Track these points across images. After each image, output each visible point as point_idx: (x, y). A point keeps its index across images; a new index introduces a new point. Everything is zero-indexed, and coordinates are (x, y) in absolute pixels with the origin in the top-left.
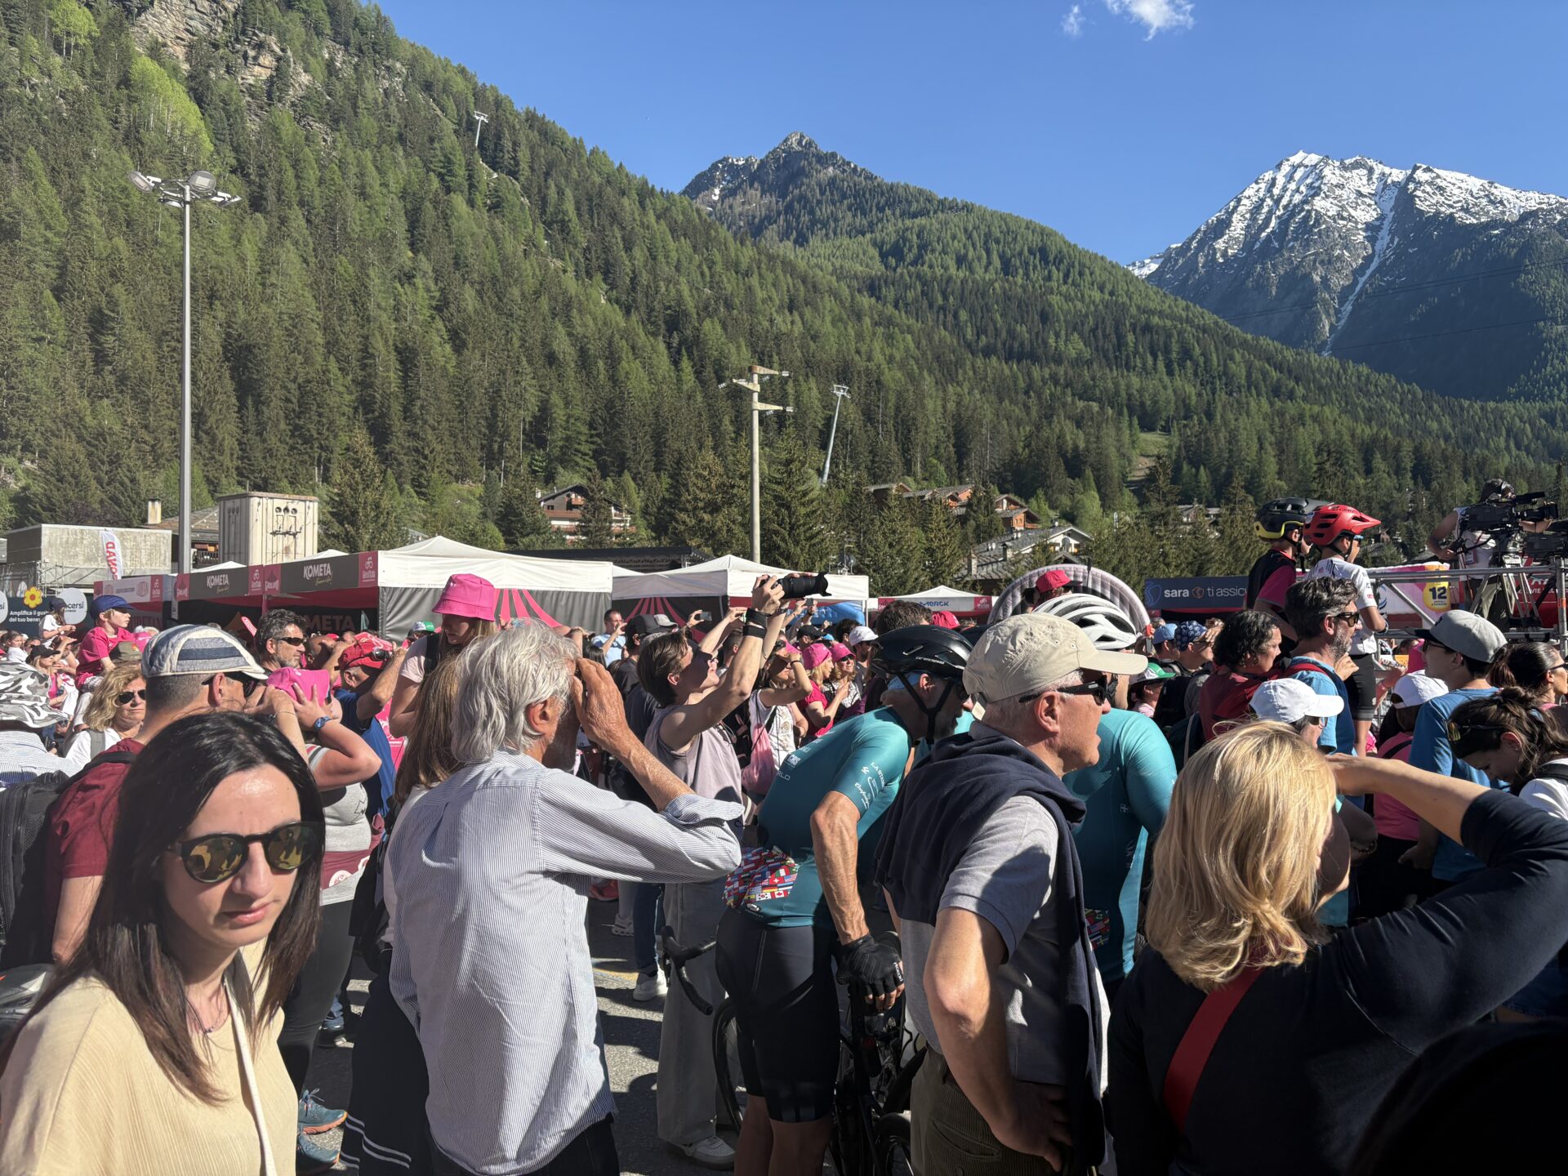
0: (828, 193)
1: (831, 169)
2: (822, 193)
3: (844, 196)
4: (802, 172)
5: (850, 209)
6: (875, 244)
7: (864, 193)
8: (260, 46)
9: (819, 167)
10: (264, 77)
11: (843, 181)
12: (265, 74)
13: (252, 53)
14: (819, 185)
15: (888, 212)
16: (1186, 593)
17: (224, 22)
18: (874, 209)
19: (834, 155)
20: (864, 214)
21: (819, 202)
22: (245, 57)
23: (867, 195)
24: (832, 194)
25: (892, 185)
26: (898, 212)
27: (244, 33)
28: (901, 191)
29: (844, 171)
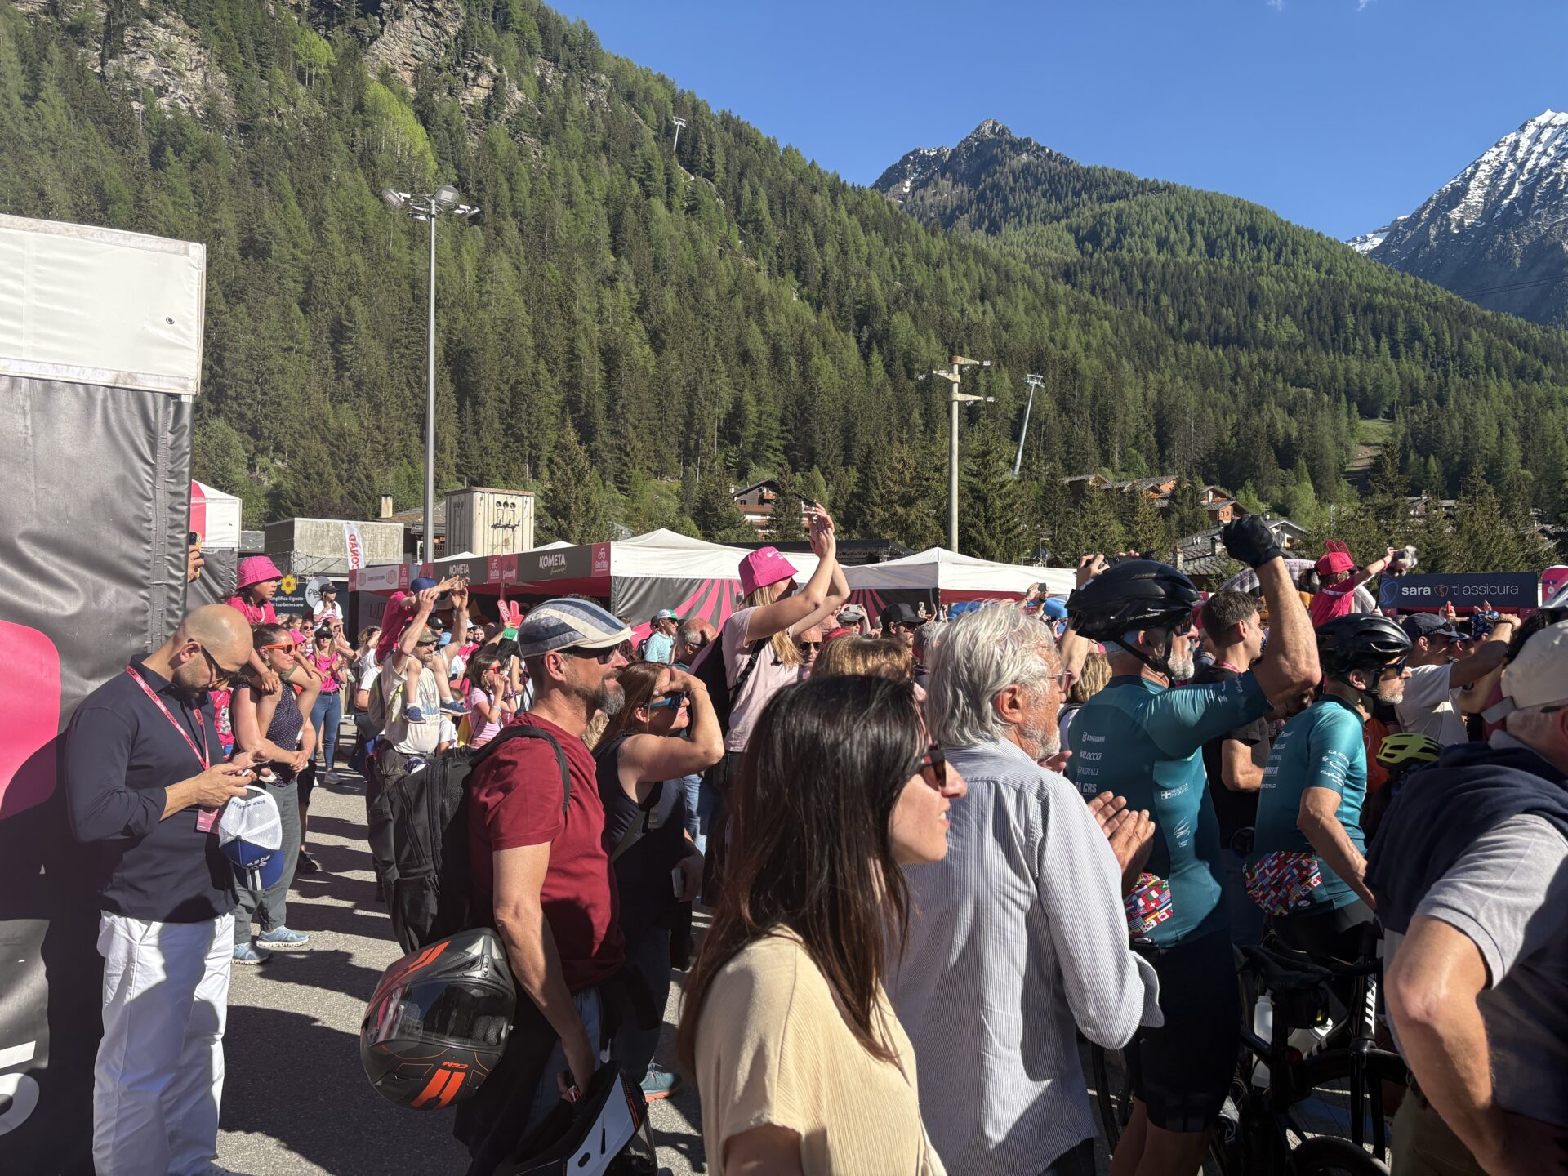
0: (1021, 180)
1: (1024, 156)
2: (1016, 180)
3: (1038, 183)
4: (995, 160)
5: (1044, 195)
6: (1070, 229)
7: (1060, 178)
8: (479, 68)
9: (1012, 154)
10: (482, 97)
11: (1037, 167)
12: (482, 94)
13: (471, 75)
14: (1013, 172)
15: (1084, 196)
16: (1428, 591)
17: (446, 46)
18: (1070, 194)
19: (1028, 141)
20: (1059, 199)
21: (1013, 189)
22: (466, 78)
23: (1063, 180)
24: (1026, 181)
25: (1089, 170)
26: (1095, 196)
27: (464, 56)
28: (1098, 174)
29: (1039, 157)
